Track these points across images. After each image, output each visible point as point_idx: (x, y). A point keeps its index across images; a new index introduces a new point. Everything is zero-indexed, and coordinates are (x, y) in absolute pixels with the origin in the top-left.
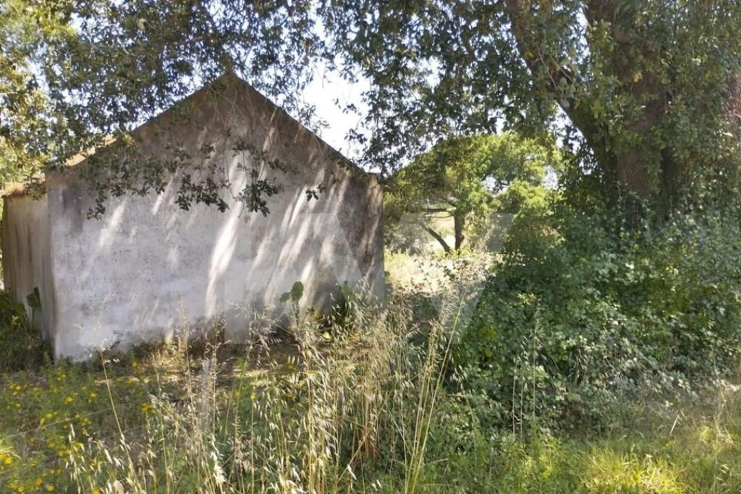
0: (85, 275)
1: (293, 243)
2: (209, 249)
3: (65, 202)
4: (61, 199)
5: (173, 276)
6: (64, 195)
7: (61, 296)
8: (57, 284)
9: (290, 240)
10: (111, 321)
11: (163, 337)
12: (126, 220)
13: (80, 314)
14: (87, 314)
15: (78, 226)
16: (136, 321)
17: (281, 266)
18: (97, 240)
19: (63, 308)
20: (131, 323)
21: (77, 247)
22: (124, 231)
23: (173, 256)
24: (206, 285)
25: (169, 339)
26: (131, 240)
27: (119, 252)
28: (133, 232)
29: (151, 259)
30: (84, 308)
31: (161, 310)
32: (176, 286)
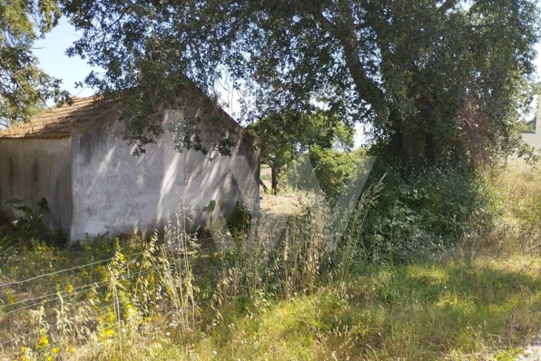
0: (90, 189)
1: (209, 177)
2: (161, 177)
3: (82, 144)
4: (79, 141)
5: (141, 193)
6: (81, 140)
7: (76, 202)
8: (74, 194)
9: (207, 175)
10: (104, 219)
11: (132, 230)
12: (115, 158)
13: (86, 214)
14: (90, 214)
15: (88, 160)
16: (117, 220)
17: (201, 190)
18: (98, 168)
19: (77, 210)
20: (114, 221)
21: (87, 172)
22: (114, 163)
23: (140, 181)
24: (158, 200)
25: (136, 231)
26: (117, 170)
27: (110, 177)
28: (119, 164)
29: (129, 182)
30: (89, 211)
31: (132, 214)
32: (141, 200)
